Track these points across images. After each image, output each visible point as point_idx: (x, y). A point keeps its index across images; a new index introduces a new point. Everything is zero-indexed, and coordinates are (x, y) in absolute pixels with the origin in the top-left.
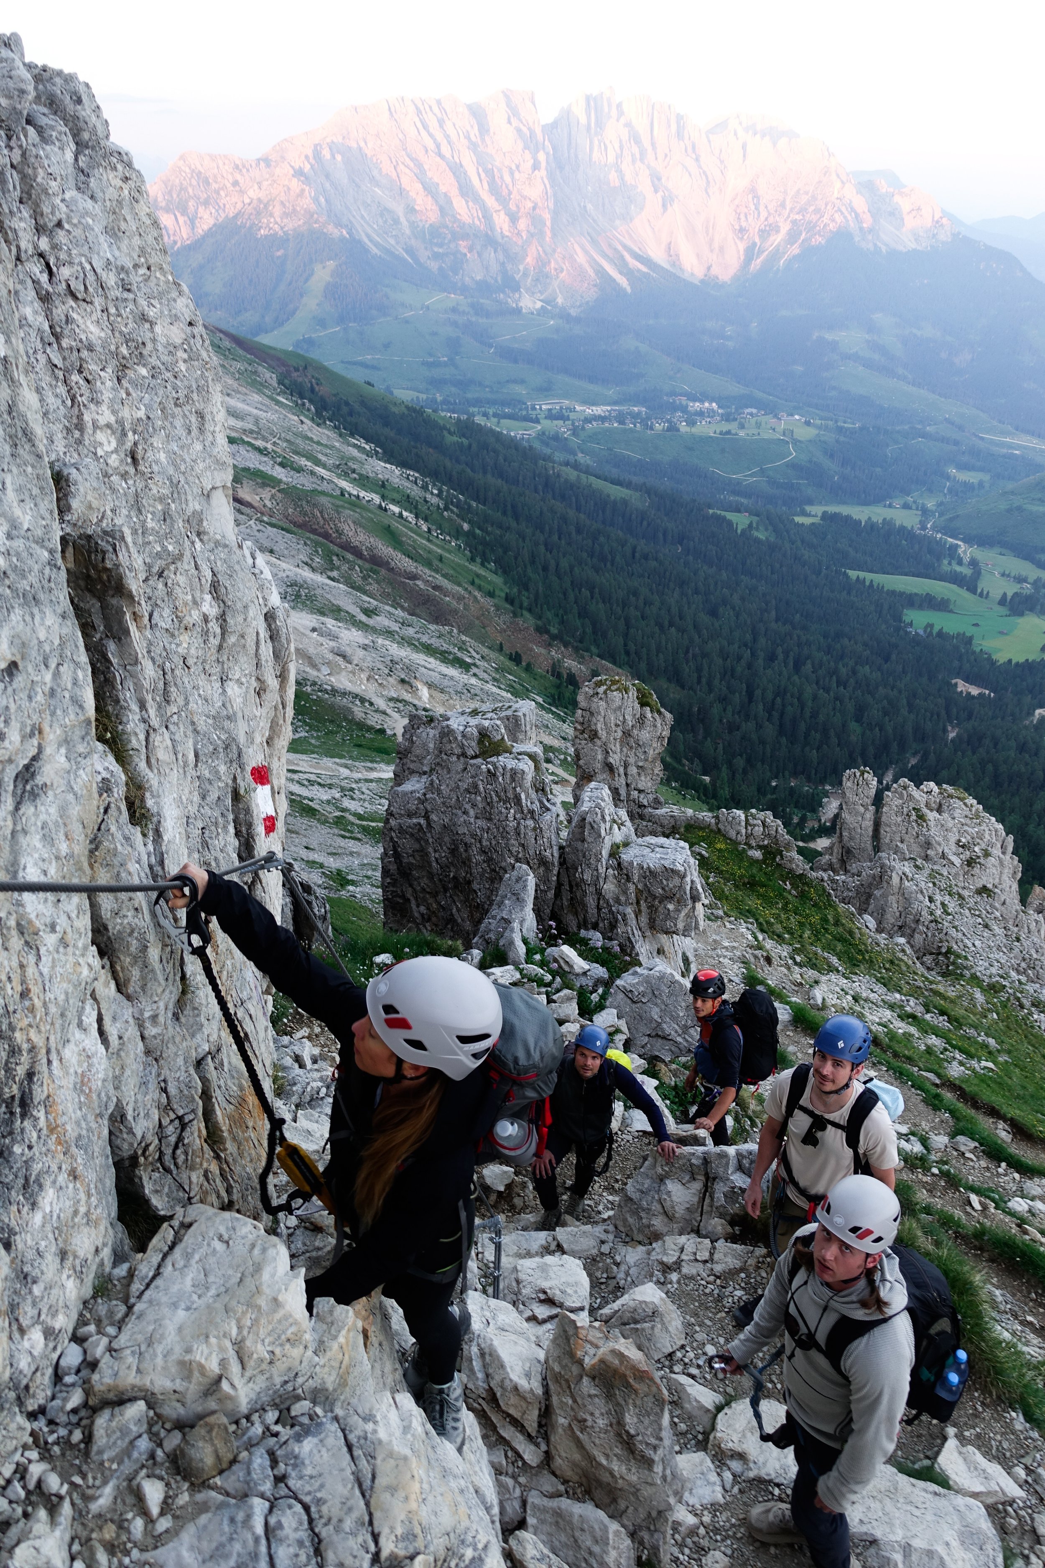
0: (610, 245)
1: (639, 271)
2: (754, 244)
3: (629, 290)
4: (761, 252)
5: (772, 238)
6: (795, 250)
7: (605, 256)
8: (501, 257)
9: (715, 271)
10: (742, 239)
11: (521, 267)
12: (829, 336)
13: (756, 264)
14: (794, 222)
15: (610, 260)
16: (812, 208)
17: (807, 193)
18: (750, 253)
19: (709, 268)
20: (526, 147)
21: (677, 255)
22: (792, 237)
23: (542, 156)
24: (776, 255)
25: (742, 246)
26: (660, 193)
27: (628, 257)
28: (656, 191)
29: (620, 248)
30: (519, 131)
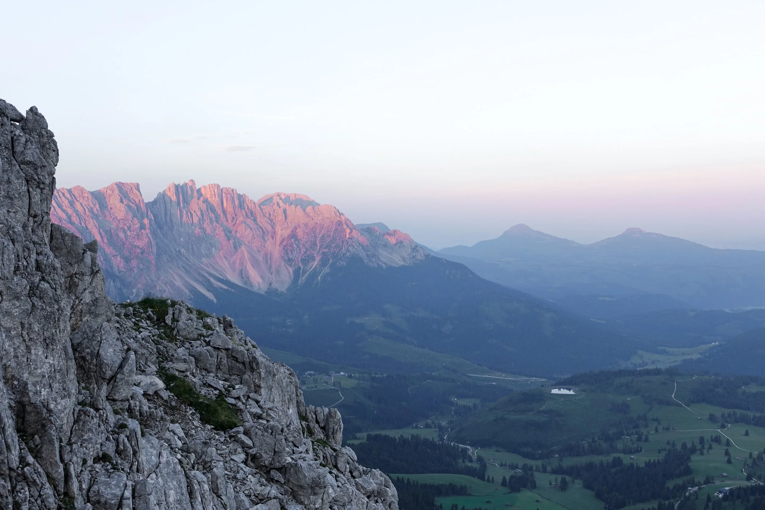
0: (199, 274)
1: (221, 288)
2: (299, 268)
3: (215, 300)
4: (304, 272)
5: (310, 264)
6: (327, 270)
7: (196, 280)
8: (119, 285)
9: (275, 285)
10: (291, 265)
11: (134, 291)
12: (358, 321)
13: (302, 279)
14: (324, 253)
15: (201, 283)
16: (334, 245)
17: (329, 236)
18: (297, 274)
19: (270, 284)
20: (135, 216)
21: (248, 278)
22: (324, 263)
23: (146, 221)
24: (315, 274)
25: (291, 270)
26: (231, 241)
27: (212, 280)
28: (229, 240)
29: (206, 275)
30: (129, 206)
